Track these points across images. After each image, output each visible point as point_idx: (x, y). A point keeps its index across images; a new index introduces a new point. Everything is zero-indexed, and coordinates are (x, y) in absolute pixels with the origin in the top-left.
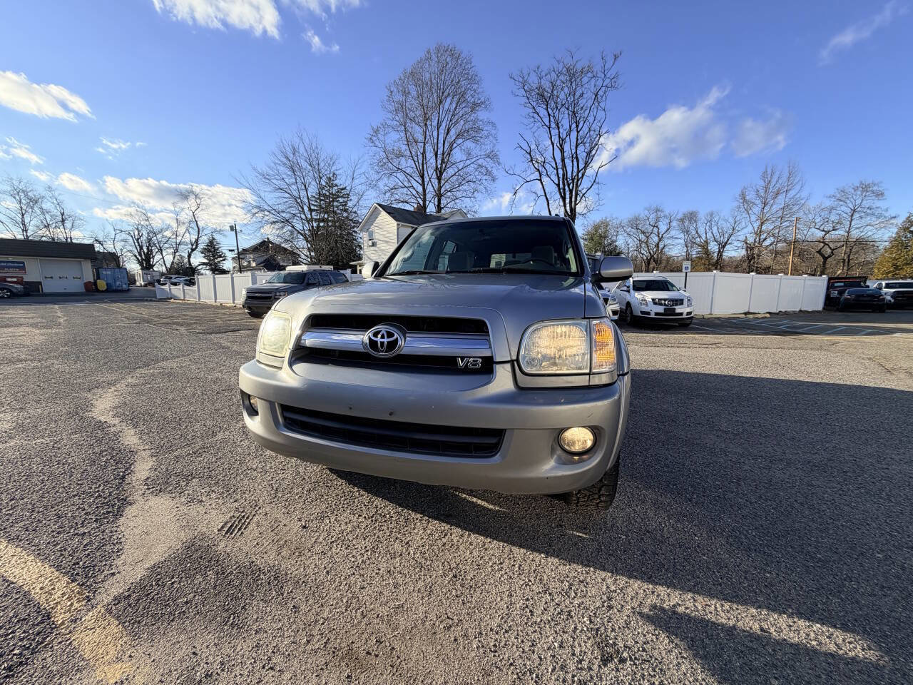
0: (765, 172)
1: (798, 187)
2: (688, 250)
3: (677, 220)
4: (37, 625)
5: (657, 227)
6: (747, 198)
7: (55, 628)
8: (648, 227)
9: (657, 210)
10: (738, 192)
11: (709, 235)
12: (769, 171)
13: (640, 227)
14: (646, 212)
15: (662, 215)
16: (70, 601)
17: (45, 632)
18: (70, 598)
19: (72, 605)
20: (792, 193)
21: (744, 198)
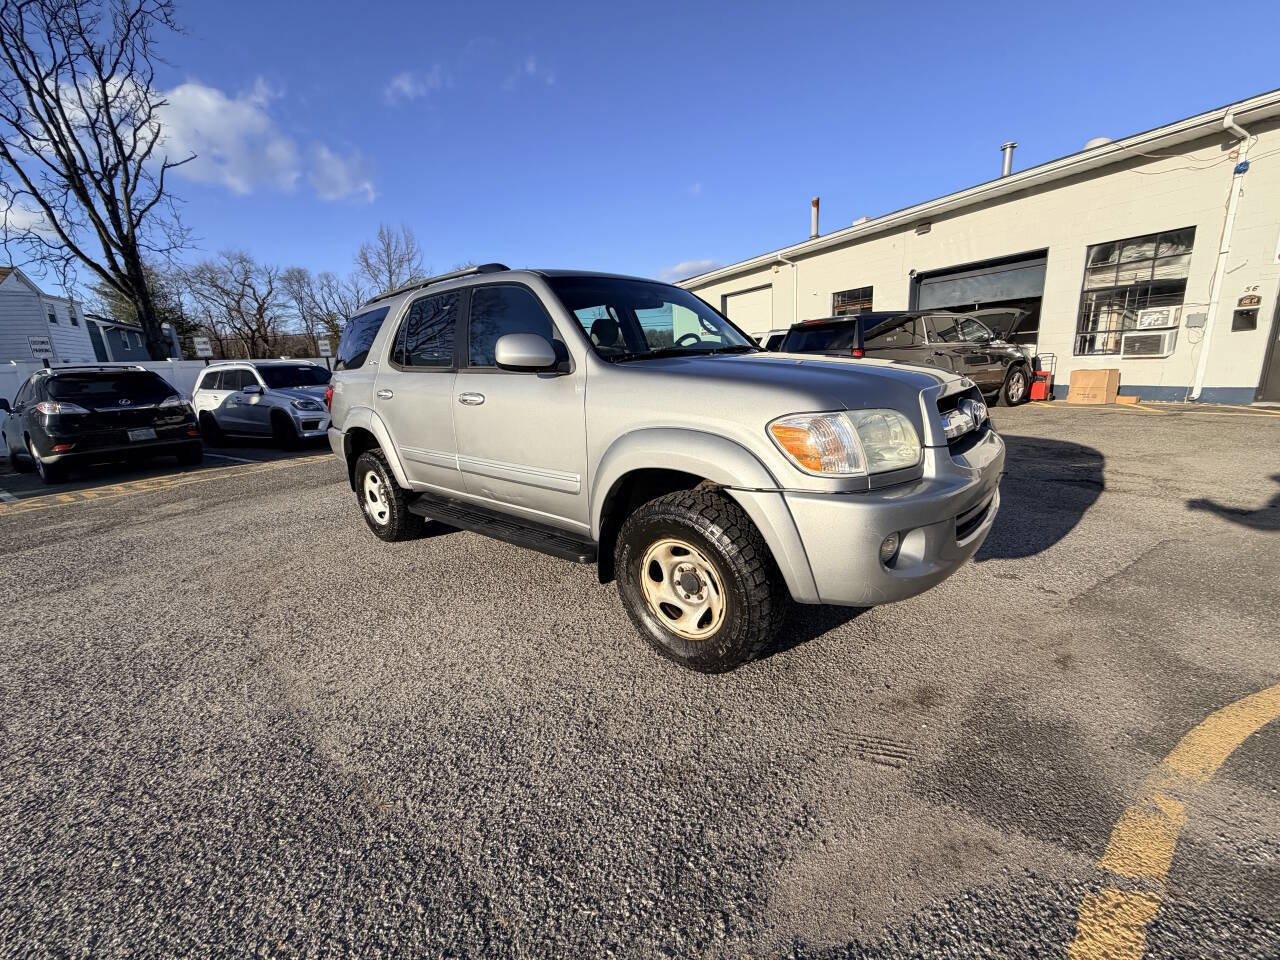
0: (381, 232)
1: (418, 257)
2: (308, 326)
3: (280, 279)
4: (1176, 933)
5: (250, 286)
6: (370, 261)
7: (1163, 905)
8: (235, 284)
9: (242, 260)
10: (358, 253)
11: (330, 305)
12: (386, 232)
13: (219, 283)
14: (226, 262)
15: (253, 268)
16: (1113, 913)
17: (1178, 915)
18: (1109, 915)
19: (1118, 906)
20: (414, 264)
21: (366, 261)
